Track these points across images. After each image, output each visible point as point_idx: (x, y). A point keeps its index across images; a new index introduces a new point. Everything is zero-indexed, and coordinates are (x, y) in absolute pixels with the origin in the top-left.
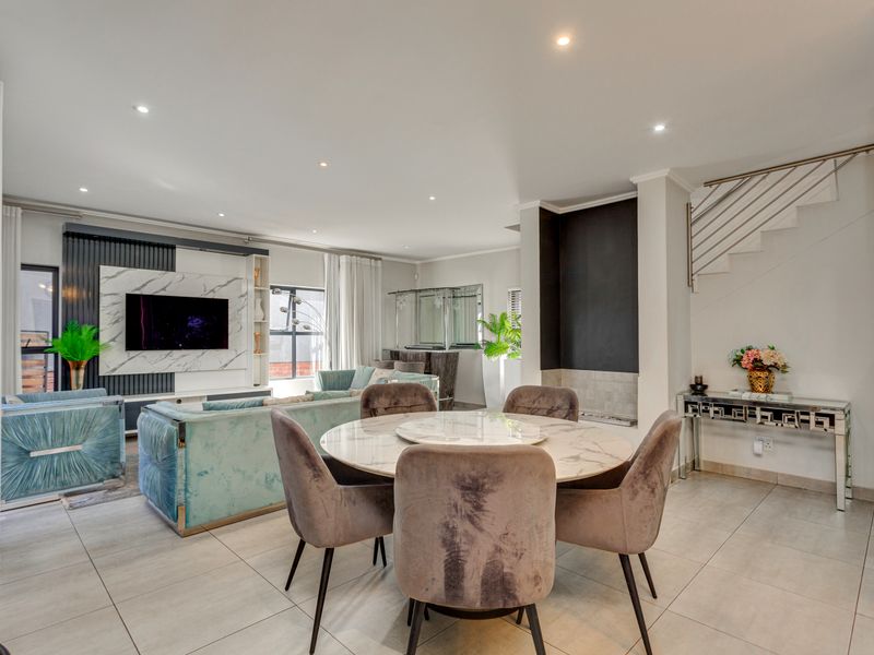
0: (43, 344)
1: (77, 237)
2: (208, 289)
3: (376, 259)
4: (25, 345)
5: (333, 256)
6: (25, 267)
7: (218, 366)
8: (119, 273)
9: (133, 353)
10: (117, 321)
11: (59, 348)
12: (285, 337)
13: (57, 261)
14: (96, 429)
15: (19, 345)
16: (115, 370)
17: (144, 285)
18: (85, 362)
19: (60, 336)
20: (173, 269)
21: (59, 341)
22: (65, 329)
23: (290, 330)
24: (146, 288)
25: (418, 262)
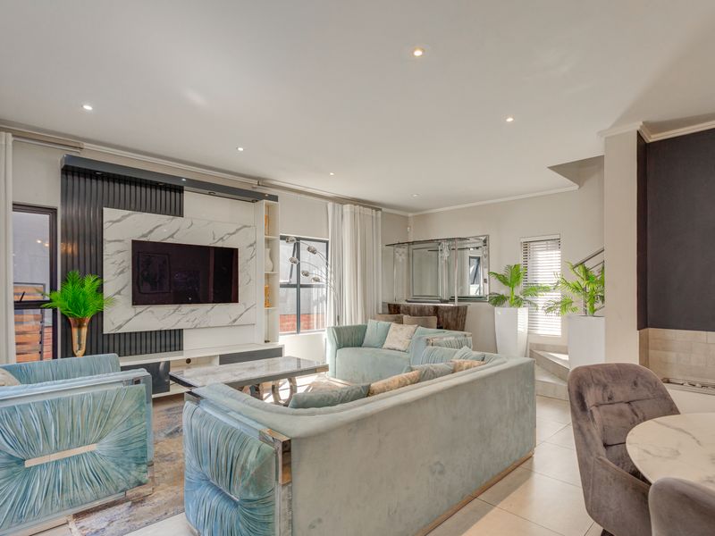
0: (39, 297)
1: (77, 173)
2: (217, 238)
3: (377, 210)
4: (18, 299)
5: (336, 205)
6: (18, 207)
7: (228, 321)
8: (124, 217)
9: (139, 308)
10: (122, 272)
11: (58, 302)
12: (290, 289)
13: (55, 202)
14: (116, 420)
15: (12, 299)
16: (120, 327)
17: (151, 232)
18: (88, 319)
19: (59, 288)
20: (181, 215)
21: (57, 294)
22: (65, 280)
23: (294, 282)
24: (152, 234)
25: (410, 215)
